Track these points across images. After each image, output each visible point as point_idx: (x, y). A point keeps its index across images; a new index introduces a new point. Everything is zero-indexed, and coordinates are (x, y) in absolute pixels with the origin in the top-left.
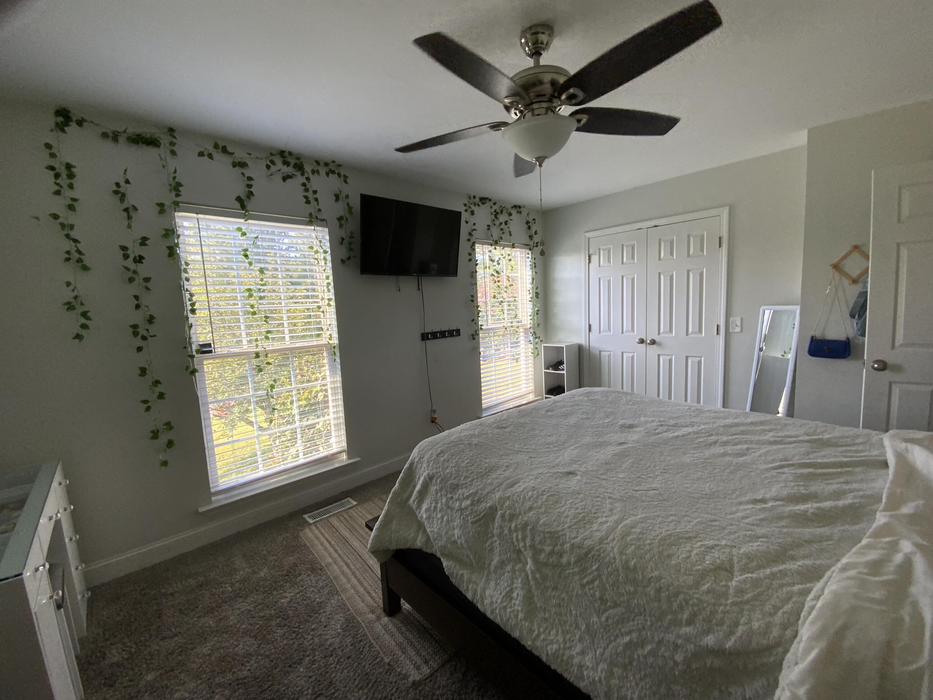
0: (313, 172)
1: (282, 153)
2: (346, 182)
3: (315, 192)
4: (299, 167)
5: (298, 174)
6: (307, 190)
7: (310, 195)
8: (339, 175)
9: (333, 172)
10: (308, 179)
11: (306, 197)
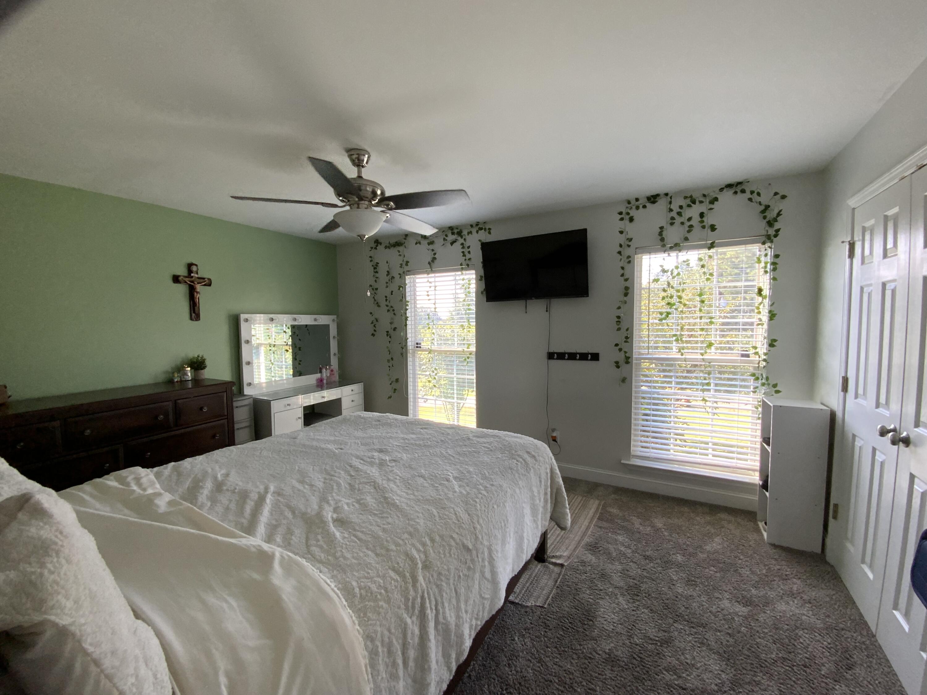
0: (468, 233)
1: (451, 228)
2: (490, 233)
3: (469, 247)
4: (460, 234)
5: (459, 238)
6: (463, 248)
7: (466, 251)
8: (485, 230)
9: (481, 229)
10: (465, 240)
11: (463, 252)
